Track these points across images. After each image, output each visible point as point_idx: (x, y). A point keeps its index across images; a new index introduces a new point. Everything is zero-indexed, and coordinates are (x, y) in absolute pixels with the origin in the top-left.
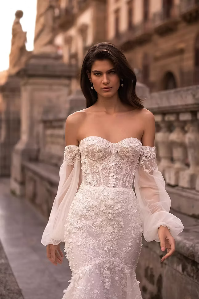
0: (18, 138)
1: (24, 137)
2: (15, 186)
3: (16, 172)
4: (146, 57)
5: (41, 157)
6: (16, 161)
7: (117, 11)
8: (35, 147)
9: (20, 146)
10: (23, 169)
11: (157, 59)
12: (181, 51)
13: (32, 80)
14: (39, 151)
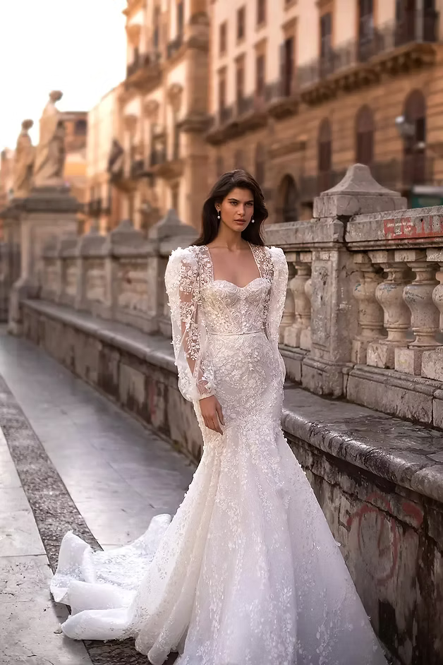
0: (18, 275)
1: (24, 274)
2: (13, 325)
3: (13, 313)
4: (259, 149)
5: (43, 295)
6: (14, 300)
7: (223, 71)
8: (36, 284)
9: (19, 284)
10: (21, 307)
11: (273, 155)
12: (303, 146)
13: (33, 215)
14: (40, 288)
